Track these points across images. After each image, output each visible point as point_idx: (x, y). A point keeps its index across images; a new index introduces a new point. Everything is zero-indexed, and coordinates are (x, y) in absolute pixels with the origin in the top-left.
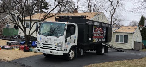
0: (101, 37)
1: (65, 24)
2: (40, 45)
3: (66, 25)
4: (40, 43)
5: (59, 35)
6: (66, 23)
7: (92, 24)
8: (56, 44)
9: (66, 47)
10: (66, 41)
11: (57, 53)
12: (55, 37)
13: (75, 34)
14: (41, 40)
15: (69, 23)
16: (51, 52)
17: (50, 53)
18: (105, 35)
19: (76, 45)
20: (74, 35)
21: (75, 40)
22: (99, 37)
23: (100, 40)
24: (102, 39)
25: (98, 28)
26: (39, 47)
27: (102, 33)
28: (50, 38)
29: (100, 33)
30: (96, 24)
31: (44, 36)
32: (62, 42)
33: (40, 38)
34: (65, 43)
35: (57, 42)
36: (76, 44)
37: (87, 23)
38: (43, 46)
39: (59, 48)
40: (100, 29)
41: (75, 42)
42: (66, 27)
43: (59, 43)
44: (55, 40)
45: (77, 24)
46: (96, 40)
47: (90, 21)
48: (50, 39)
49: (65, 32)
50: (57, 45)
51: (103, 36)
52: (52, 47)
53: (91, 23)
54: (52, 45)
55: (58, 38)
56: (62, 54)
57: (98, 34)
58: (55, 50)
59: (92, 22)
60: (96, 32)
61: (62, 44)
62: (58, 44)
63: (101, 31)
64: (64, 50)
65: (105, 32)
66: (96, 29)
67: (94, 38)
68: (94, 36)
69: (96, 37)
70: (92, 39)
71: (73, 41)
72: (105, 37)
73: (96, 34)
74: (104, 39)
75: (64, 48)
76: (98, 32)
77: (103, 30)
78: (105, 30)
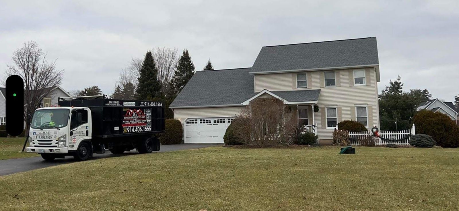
0: (142, 124)
1: (69, 110)
2: (34, 143)
3: (70, 112)
4: (33, 140)
5: (60, 126)
6: (71, 108)
7: (118, 105)
8: (56, 139)
9: (72, 141)
10: (71, 134)
11: (59, 150)
12: (56, 130)
13: (87, 122)
14: (36, 136)
15: (75, 108)
16: (51, 150)
17: (50, 152)
18: (149, 121)
19: (90, 139)
20: (85, 125)
21: (87, 132)
22: (136, 125)
23: (139, 130)
24: (142, 128)
25: (132, 111)
26: (33, 145)
27: (143, 117)
28: (47, 131)
29: (137, 117)
30: (126, 104)
31: (40, 129)
32: (65, 135)
33: (34, 133)
34: (70, 137)
35: (58, 136)
36: (90, 137)
37: (107, 104)
38: (39, 144)
39: (62, 143)
40: (138, 111)
41: (87, 135)
42: (71, 114)
43: (61, 137)
44: (55, 133)
45: (90, 108)
46: (128, 129)
47: (114, 102)
48: (49, 132)
49: (69, 121)
50: (59, 140)
51: (146, 122)
52: (51, 144)
53: (116, 105)
54: (51, 141)
55: (60, 130)
56: (67, 152)
57: (132, 119)
58: (56, 147)
59: (118, 102)
60: (128, 118)
61: (65, 138)
62: (59, 138)
63: (139, 114)
64: (70, 146)
65: (149, 116)
66: (128, 113)
67: (124, 127)
68: (124, 123)
69: (128, 125)
70: (121, 129)
71: (84, 133)
72: (150, 124)
73: (127, 120)
74: (149, 128)
75: (69, 143)
76: (132, 117)
77: (145, 112)
78: (149, 113)
